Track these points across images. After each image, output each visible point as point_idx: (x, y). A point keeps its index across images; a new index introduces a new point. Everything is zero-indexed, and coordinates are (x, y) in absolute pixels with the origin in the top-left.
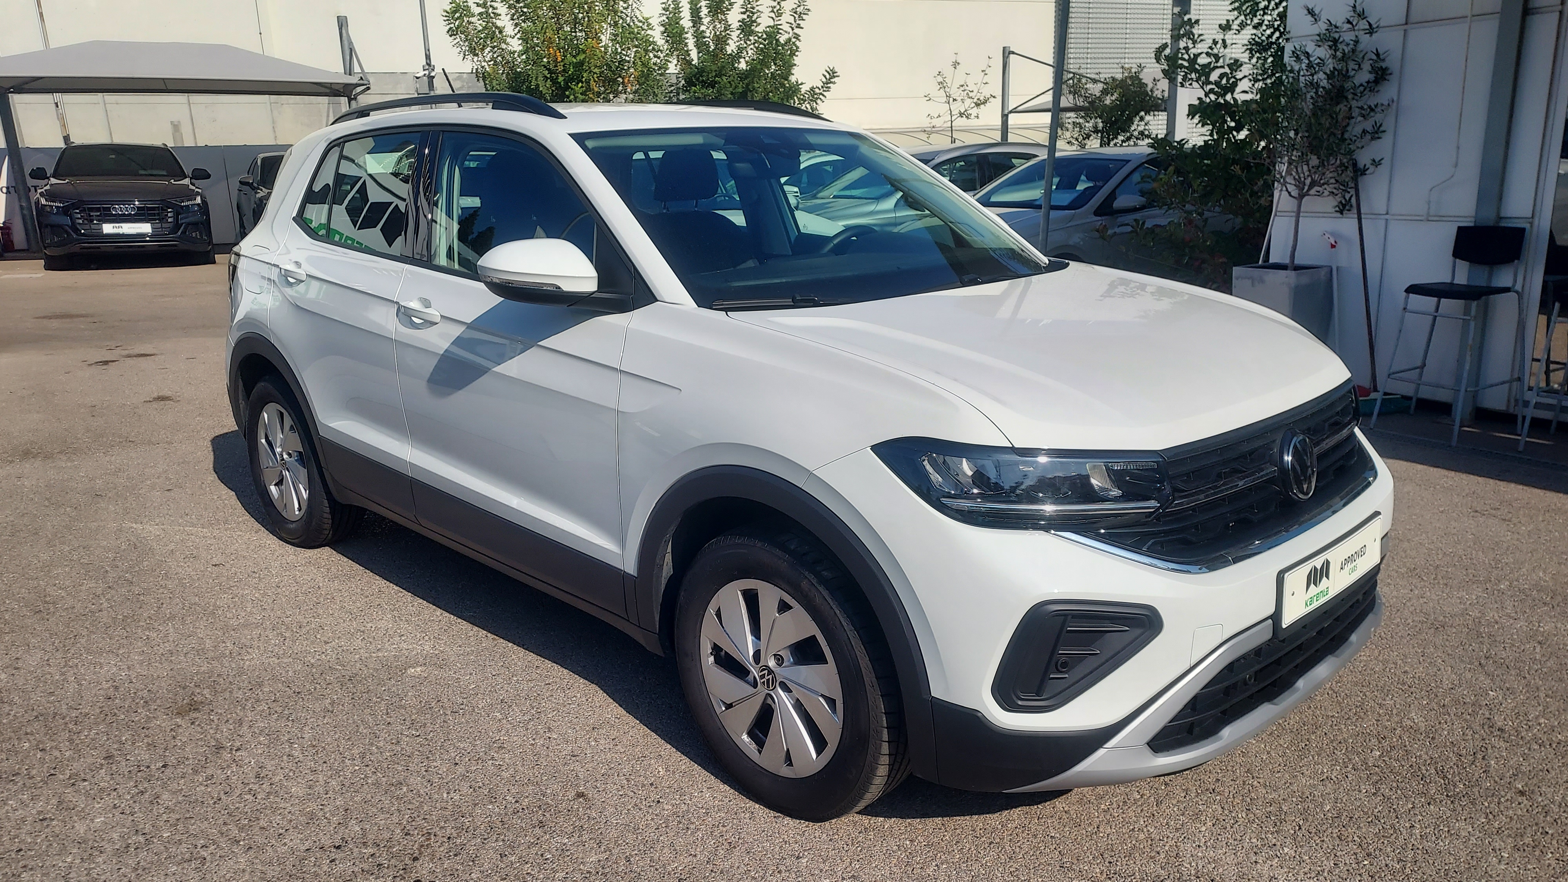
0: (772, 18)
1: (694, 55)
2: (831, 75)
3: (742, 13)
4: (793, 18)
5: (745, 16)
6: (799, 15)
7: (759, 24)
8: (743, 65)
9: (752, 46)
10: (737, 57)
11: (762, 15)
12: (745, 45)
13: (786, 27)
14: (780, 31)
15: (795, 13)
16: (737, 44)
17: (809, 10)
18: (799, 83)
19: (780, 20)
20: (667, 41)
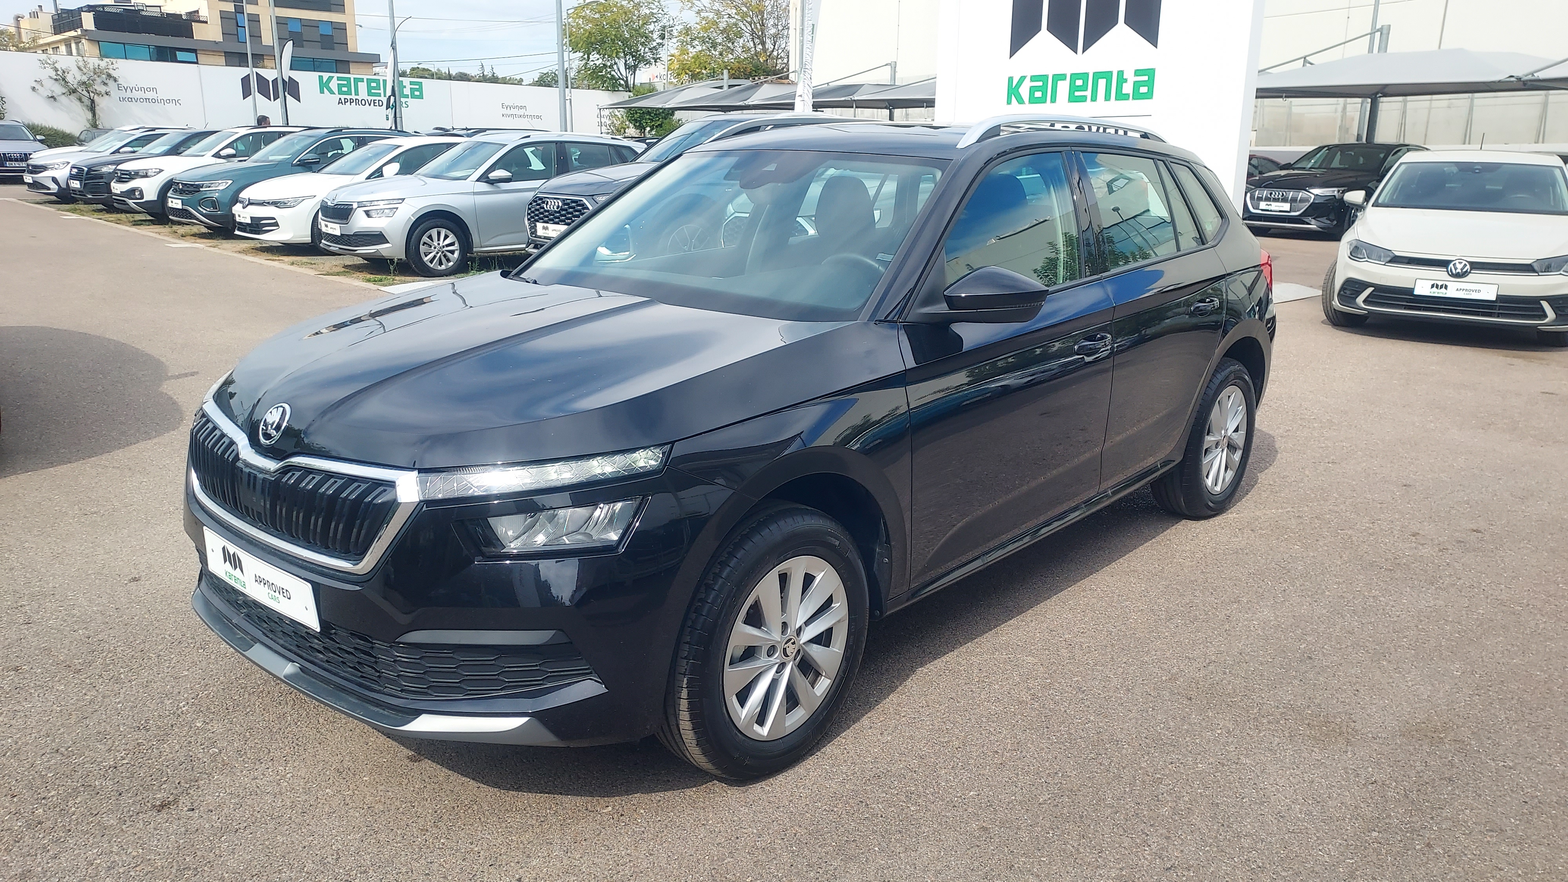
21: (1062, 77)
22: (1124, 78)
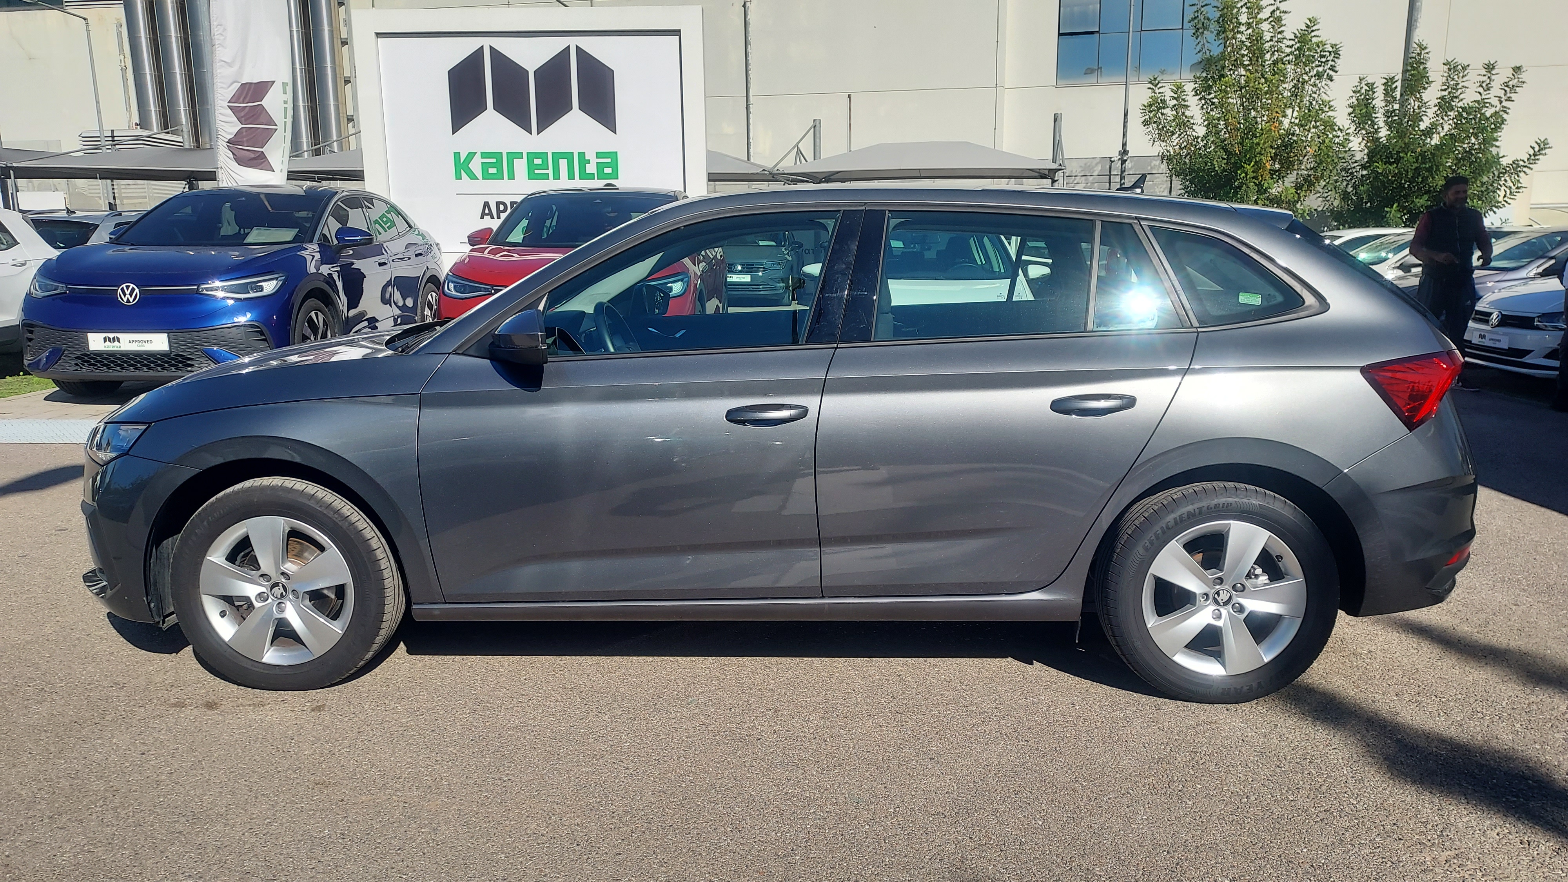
0: (1480, 93)
1: (1384, 133)
2: (1541, 148)
3: (1441, 90)
4: (1503, 91)
5: (1446, 93)
6: (1509, 88)
7: (1462, 100)
8: (1435, 140)
9: (1451, 122)
10: (1429, 132)
11: (1467, 90)
12: (1441, 121)
13: (1495, 102)
14: (1487, 105)
15: (1507, 86)
16: (1432, 120)
17: (1524, 82)
18: (1501, 155)
19: (1489, 94)
20: (1353, 122)
21: (520, 155)
22: (586, 159)
